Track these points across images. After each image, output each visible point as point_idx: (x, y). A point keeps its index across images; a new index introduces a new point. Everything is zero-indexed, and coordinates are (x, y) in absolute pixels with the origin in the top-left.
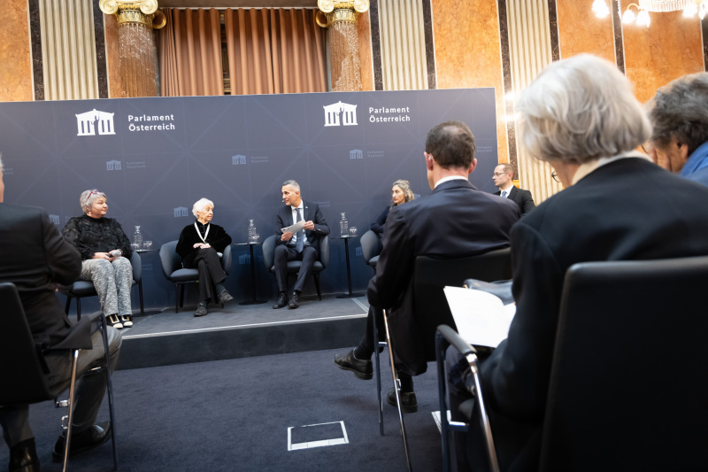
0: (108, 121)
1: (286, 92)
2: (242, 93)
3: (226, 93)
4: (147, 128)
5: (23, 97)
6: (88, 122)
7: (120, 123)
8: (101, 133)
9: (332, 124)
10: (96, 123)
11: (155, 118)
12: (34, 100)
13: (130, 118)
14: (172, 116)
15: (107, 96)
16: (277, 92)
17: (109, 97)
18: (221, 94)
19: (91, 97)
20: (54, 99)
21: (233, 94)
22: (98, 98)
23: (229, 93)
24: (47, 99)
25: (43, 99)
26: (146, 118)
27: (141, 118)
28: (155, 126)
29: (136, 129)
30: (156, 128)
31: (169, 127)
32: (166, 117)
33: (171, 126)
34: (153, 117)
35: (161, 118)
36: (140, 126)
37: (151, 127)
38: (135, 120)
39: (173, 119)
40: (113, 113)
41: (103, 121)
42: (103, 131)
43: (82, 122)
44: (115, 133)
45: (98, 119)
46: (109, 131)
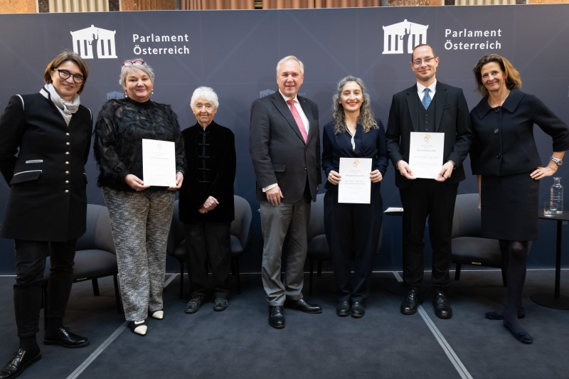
0: (109, 41)
1: (329, 7)
2: (276, 7)
3: (256, 8)
4: (155, 51)
5: (26, 9)
6: (85, 42)
9: (393, 51)
10: (94, 43)
11: (166, 38)
12: (38, 12)
13: (135, 37)
15: (118, 9)
16: (318, 7)
17: (121, 10)
18: (250, 8)
19: (101, 10)
20: (60, 11)
21: (265, 8)
22: (108, 10)
23: (261, 8)
24: (52, 11)
25: (48, 10)
26: (155, 38)
27: (148, 37)
28: (165, 49)
29: (142, 52)
30: (167, 51)
31: (182, 51)
32: (179, 37)
33: (185, 49)
34: (163, 37)
35: (172, 38)
36: (147, 48)
37: (160, 50)
38: (141, 40)
39: (187, 40)
40: (115, 32)
41: (102, 41)
42: (103, 54)
43: (78, 42)
44: (117, 57)
45: (96, 38)
46: (110, 54)
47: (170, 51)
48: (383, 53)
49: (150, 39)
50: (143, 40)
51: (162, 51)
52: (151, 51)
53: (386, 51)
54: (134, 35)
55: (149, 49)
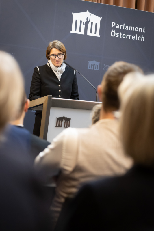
0: (96, 24)
4: (124, 35)
6: (81, 21)
7: (105, 27)
8: (89, 34)
10: (87, 24)
11: (132, 28)
13: (113, 24)
14: (144, 29)
26: (125, 27)
27: (121, 26)
28: (130, 36)
29: (116, 35)
30: (131, 37)
31: (140, 38)
32: (140, 29)
33: (142, 37)
34: (130, 27)
35: (136, 29)
36: (119, 33)
37: (127, 35)
38: (116, 27)
39: (144, 32)
40: (101, 18)
41: (92, 23)
42: (91, 32)
43: (76, 21)
44: (99, 36)
45: (88, 20)
46: (95, 33)
47: (133, 37)
48: (71, 32)
49: (122, 27)
50: (118, 27)
51: (128, 37)
52: (122, 36)
53: (73, 31)
54: (113, 23)
55: (121, 34)
